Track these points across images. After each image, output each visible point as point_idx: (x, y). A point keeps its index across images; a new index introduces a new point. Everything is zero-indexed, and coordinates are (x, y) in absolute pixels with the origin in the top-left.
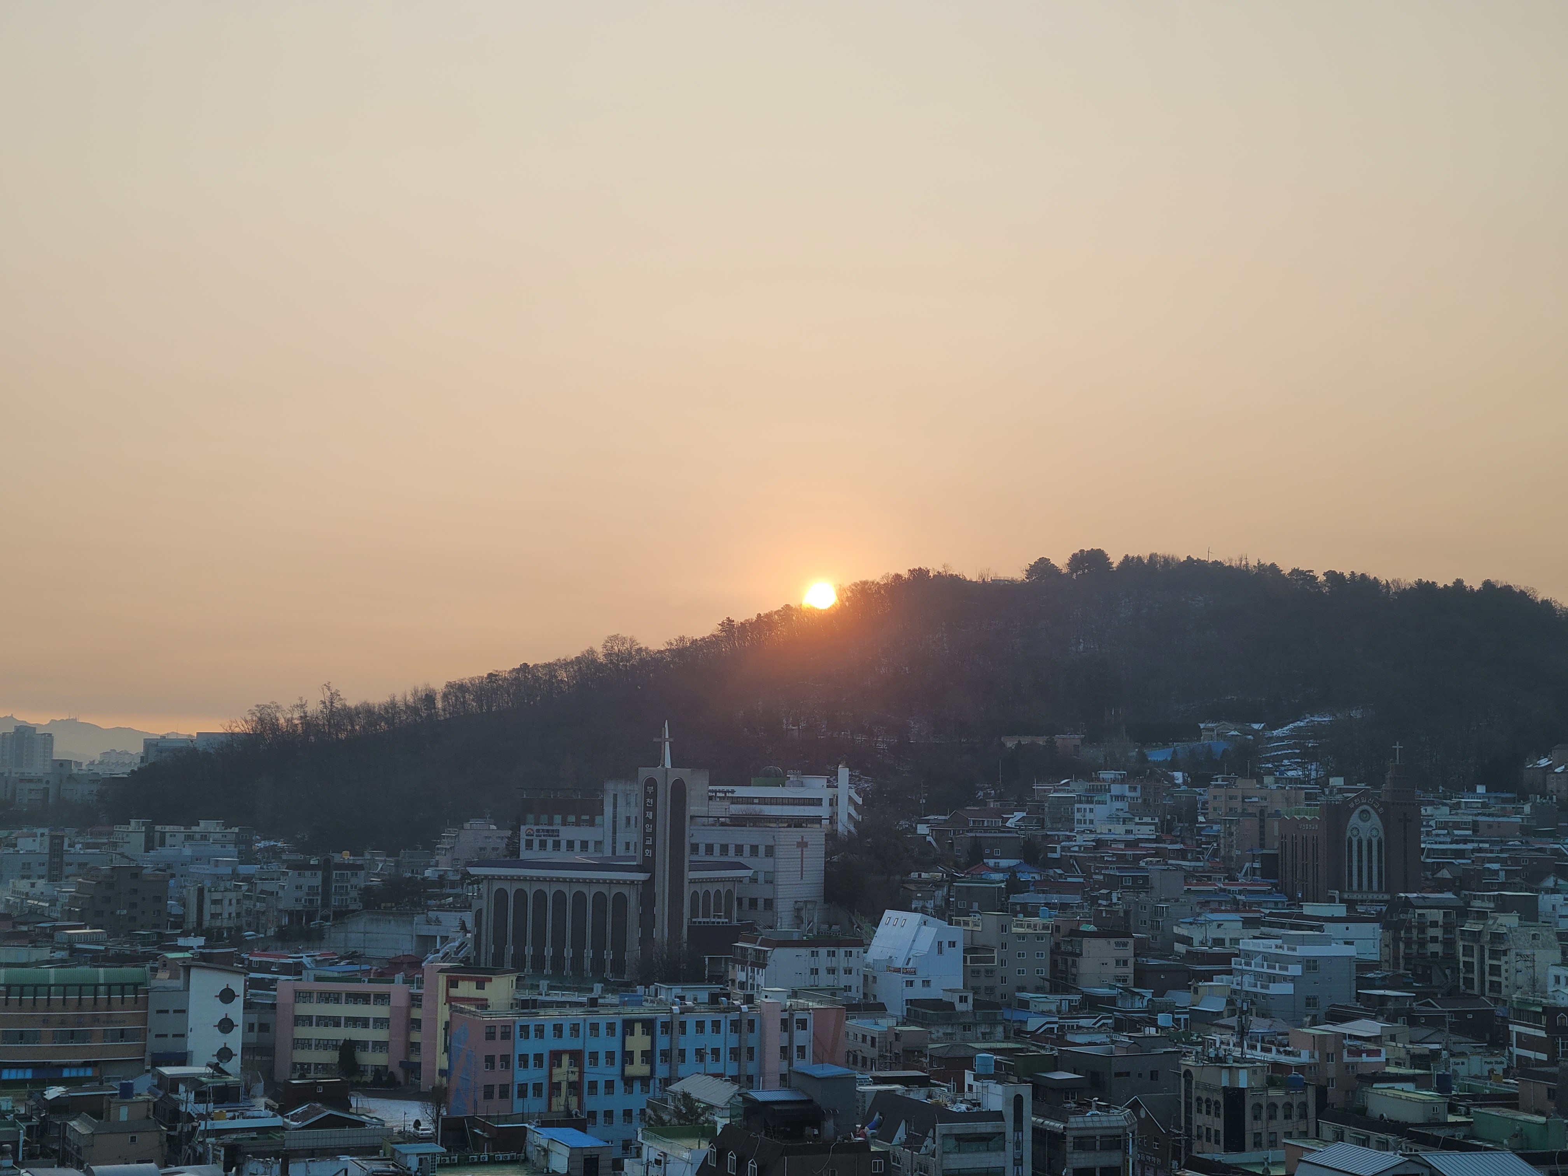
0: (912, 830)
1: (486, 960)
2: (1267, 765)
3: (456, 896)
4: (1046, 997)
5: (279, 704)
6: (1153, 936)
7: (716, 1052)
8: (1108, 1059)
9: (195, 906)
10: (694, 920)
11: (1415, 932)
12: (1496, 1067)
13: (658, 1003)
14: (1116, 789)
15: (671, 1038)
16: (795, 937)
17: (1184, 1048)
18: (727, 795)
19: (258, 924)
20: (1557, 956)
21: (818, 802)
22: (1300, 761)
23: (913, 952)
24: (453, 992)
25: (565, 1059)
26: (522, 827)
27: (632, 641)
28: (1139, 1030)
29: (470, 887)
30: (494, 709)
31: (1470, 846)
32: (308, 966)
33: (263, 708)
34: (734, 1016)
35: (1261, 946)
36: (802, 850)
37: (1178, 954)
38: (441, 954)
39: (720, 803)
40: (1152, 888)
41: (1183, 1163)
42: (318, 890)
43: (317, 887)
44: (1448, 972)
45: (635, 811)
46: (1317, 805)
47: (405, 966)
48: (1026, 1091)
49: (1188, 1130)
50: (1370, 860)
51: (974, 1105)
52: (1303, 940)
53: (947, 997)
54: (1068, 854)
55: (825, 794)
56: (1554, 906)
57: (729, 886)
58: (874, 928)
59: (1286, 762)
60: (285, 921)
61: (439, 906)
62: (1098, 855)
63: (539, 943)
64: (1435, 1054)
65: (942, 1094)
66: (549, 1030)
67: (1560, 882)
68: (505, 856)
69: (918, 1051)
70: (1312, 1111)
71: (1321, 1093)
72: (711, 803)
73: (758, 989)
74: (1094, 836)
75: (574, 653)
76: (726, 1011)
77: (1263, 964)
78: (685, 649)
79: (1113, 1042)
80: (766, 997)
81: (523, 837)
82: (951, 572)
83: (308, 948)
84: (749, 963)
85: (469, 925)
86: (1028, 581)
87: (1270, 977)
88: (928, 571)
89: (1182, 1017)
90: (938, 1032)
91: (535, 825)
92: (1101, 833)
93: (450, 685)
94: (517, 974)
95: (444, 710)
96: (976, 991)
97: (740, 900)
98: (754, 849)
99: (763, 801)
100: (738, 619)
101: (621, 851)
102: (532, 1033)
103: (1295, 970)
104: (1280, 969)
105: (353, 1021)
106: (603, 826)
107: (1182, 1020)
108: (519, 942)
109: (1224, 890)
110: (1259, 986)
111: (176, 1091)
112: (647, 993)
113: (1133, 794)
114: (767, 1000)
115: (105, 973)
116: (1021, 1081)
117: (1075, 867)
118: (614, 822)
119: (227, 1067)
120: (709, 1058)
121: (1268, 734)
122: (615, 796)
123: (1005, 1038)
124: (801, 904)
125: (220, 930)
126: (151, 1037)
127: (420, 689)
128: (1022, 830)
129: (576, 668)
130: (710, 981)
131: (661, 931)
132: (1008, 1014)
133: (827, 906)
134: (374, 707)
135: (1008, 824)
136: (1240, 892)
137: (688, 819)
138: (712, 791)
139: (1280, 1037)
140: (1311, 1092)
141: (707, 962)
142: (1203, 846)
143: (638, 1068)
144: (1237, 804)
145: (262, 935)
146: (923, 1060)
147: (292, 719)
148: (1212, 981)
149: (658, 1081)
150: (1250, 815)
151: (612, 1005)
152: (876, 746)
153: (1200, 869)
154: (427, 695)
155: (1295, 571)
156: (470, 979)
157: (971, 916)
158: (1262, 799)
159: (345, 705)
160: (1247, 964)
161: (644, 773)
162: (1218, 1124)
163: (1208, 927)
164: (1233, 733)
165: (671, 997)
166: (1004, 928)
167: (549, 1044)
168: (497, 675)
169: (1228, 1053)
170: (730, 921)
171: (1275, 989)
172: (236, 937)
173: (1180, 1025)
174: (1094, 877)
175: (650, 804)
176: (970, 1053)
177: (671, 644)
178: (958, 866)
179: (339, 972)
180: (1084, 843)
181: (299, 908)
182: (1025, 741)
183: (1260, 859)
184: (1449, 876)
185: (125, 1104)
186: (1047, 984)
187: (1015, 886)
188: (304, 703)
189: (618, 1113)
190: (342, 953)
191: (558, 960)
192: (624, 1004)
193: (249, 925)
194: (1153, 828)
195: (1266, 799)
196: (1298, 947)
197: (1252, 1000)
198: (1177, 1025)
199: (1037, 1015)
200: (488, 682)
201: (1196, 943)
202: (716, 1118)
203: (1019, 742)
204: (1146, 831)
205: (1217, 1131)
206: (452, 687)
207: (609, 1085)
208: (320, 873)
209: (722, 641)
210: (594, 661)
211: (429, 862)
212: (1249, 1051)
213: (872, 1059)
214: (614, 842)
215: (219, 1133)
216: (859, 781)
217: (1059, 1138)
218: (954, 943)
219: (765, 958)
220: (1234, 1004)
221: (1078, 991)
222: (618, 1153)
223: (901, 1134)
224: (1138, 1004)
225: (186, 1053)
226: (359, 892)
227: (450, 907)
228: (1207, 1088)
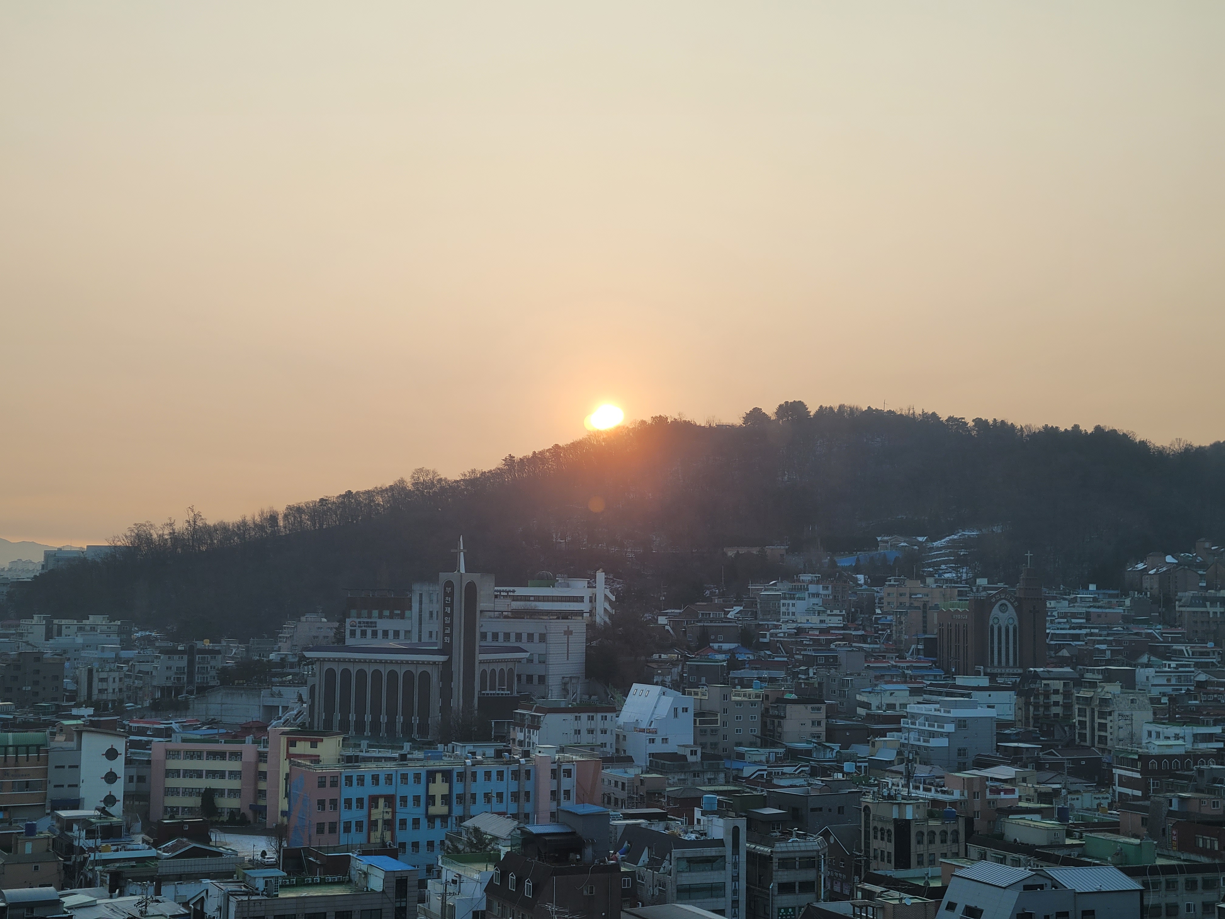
0: (655, 621)
1: (318, 724)
2: (929, 569)
3: (294, 675)
4: (757, 751)
5: (152, 523)
6: (840, 703)
7: (500, 795)
8: (805, 797)
9: (86, 684)
10: (483, 692)
11: (1041, 698)
12: (1103, 801)
13: (454, 758)
14: (812, 588)
15: (465, 785)
16: (563, 705)
17: (864, 789)
18: (509, 594)
19: (136, 697)
20: (1150, 716)
21: (580, 599)
22: (954, 565)
23: (655, 716)
24: (292, 750)
25: (381, 802)
26: (347, 620)
27: (434, 473)
28: (829, 776)
29: (306, 667)
30: (324, 526)
31: (1084, 631)
32: (176, 730)
33: (140, 526)
34: (514, 767)
35: (924, 709)
36: (568, 638)
37: (860, 716)
38: (282, 721)
39: (503, 601)
40: (840, 665)
41: (863, 878)
42: (184, 670)
43: (184, 667)
44: (1066, 728)
45: (436, 607)
46: (967, 600)
47: (254, 730)
48: (742, 823)
49: (867, 852)
50: (1007, 643)
51: (702, 835)
52: (956, 705)
53: (681, 752)
54: (776, 639)
55: (586, 593)
56: (1147, 677)
57: (511, 665)
58: (624, 698)
59: (943, 567)
60: (158, 695)
61: (280, 682)
62: (799, 640)
63: (361, 712)
64: (1057, 792)
65: (677, 826)
66: (368, 780)
67: (1153, 658)
68: (334, 643)
69: (658, 794)
70: (962, 837)
71: (969, 822)
72: (496, 600)
73: (533, 746)
74: (795, 625)
75: (388, 483)
76: (508, 763)
77: (925, 724)
78: (476, 479)
79: (809, 785)
80: (540, 752)
81: (348, 628)
82: (684, 419)
83: (176, 716)
84: (526, 726)
85: (305, 697)
86: (744, 426)
87: (930, 733)
88: (667, 418)
89: (863, 764)
90: (674, 778)
91: (358, 618)
92: (801, 623)
93: (289, 508)
94: (343, 736)
95: (285, 528)
96: (704, 746)
97: (519, 676)
98: (530, 637)
99: (538, 599)
100: (518, 455)
101: (425, 638)
102: (355, 782)
103: (950, 728)
104: (939, 727)
105: (212, 774)
106: (411, 618)
107: (863, 767)
108: (345, 711)
109: (896, 666)
110: (922, 740)
111: (71, 830)
112: (446, 750)
113: (825, 592)
114: (540, 755)
115: (14, 738)
116: (738, 816)
117: (780, 649)
118: (420, 616)
119: (111, 810)
120: (494, 800)
121: (930, 545)
122: (421, 595)
123: (726, 782)
124: (567, 679)
125: (106, 703)
126: (50, 787)
127: (265, 511)
128: (740, 620)
129: (389, 494)
130: (496, 739)
131: (457, 702)
132: (728, 764)
133: (587, 681)
134: (229, 525)
135: (728, 616)
136: (908, 668)
137: (478, 613)
138: (496, 591)
139: (938, 780)
140: (961, 822)
141: (493, 725)
142: (879, 632)
143: (439, 808)
144: (906, 600)
145: (140, 706)
146: (662, 800)
147: (163, 534)
148: (886, 737)
149: (454, 819)
150: (916, 608)
151: (418, 760)
152: (626, 555)
153: (877, 650)
154: (271, 516)
155: (950, 419)
156: (305, 740)
157: (699, 688)
158: (925, 596)
159: (206, 524)
160: (913, 723)
161: (444, 576)
162: (890, 847)
163: (883, 695)
164: (902, 544)
165: (465, 753)
166: (725, 697)
167: (369, 790)
168: (327, 500)
169: (898, 792)
170: (512, 693)
171: (934, 743)
172: (118, 708)
173: (861, 771)
174: (796, 656)
175: (448, 601)
176: (698, 794)
177: (465, 475)
178: (690, 649)
179: (201, 735)
180: (788, 630)
181: (169, 684)
182: (743, 551)
183: (923, 642)
184: (1067, 655)
185: (30, 840)
186: (759, 740)
187: (734, 664)
188: (173, 521)
189: (423, 844)
190: (204, 720)
191: (375, 725)
192: (427, 758)
193: (129, 698)
194: (841, 618)
195: (927, 596)
196: (952, 710)
197: (916, 751)
198: (858, 771)
199: (751, 765)
200: (321, 505)
201: (873, 707)
202: (500, 847)
203: (738, 552)
204: (835, 621)
205: (889, 853)
206: (291, 509)
207: (416, 822)
208: (186, 657)
209: (505, 473)
210: (404, 489)
211: (273, 648)
212: (914, 791)
213: (622, 800)
214: (420, 631)
215: (105, 862)
216: (612, 582)
217: (766, 860)
218: (687, 709)
219: (539, 722)
220: (902, 755)
221: (783, 746)
222: (423, 875)
223: (645, 857)
224: (829, 755)
225: (79, 800)
226: (217, 672)
227: (290, 683)
228: (881, 819)
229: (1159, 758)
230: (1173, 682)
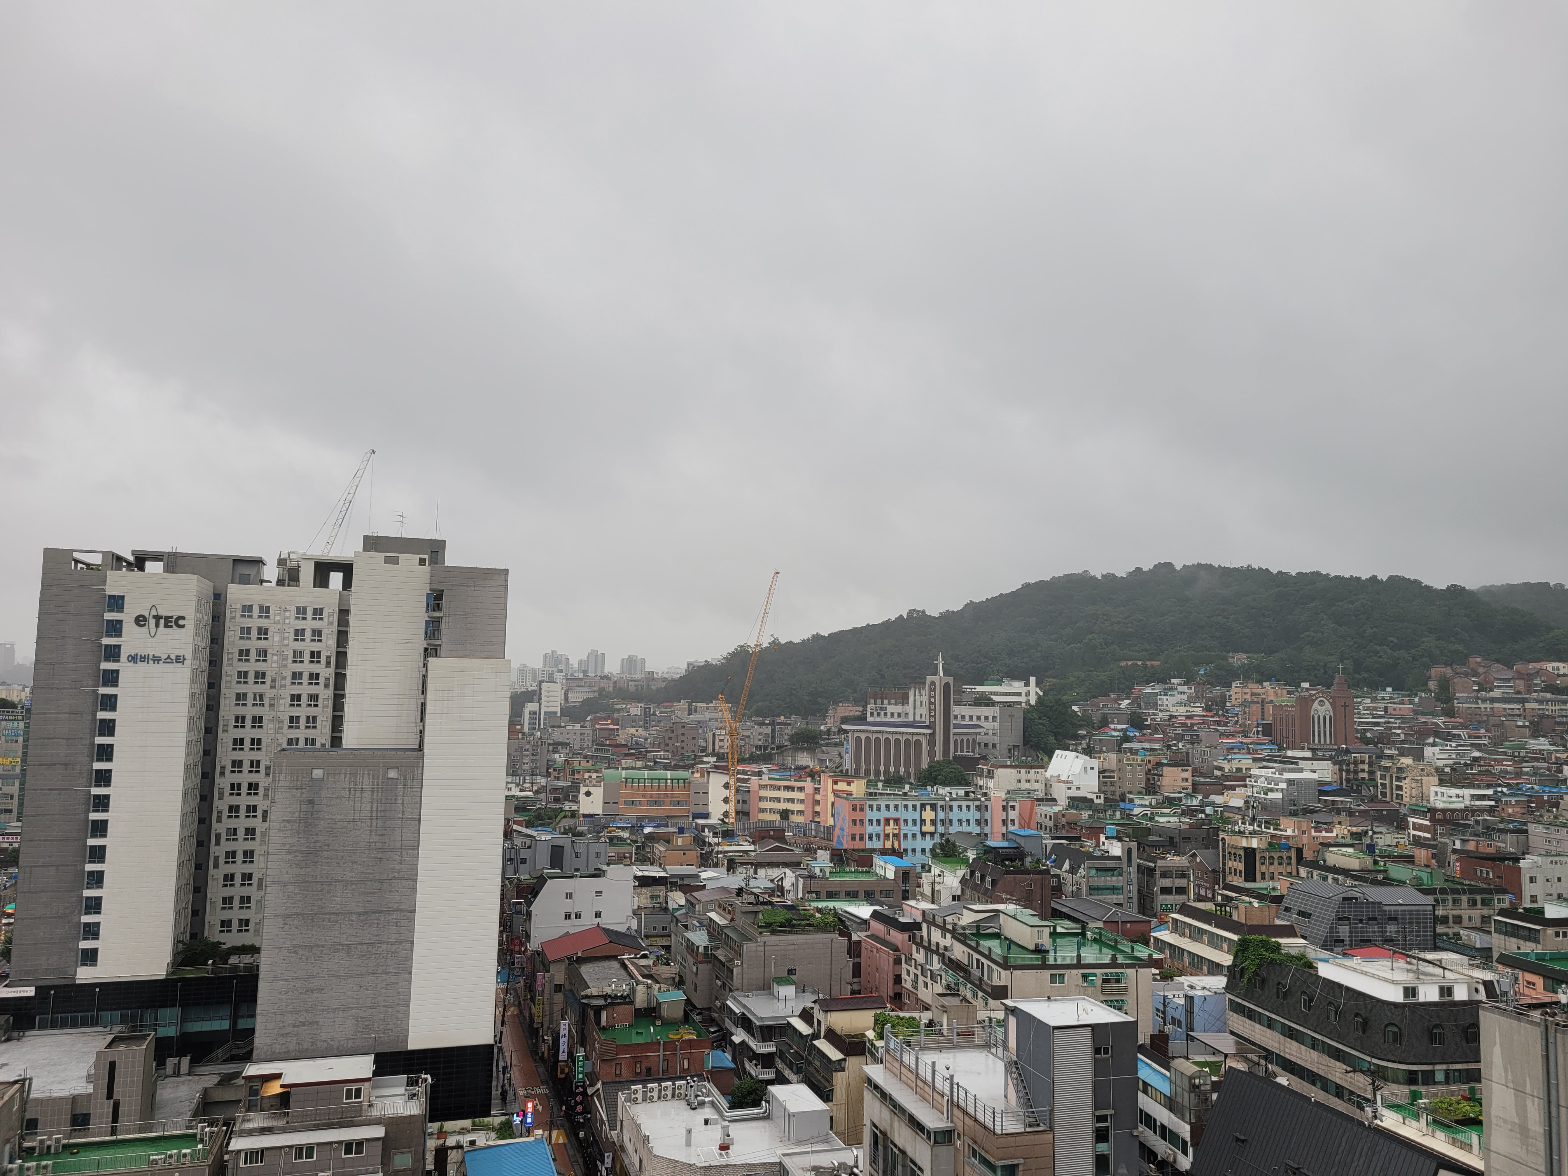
1: (851, 771)
3: (836, 739)
4: (1143, 797)
6: (1202, 766)
7: (968, 821)
8: (1178, 830)
9: (711, 743)
10: (956, 753)
11: (1352, 767)
12: (1401, 840)
13: (938, 795)
14: (1180, 689)
15: (945, 813)
16: (1009, 763)
18: (972, 690)
19: (741, 751)
20: (1436, 781)
21: (1019, 694)
23: (1071, 772)
24: (835, 787)
25: (892, 822)
26: (868, 705)
27: (922, 610)
28: (1195, 816)
29: (843, 735)
31: (1383, 720)
32: (765, 772)
34: (978, 803)
36: (1012, 719)
37: (1216, 776)
39: (969, 694)
40: (1201, 741)
41: (1221, 886)
43: (769, 734)
44: (1371, 788)
45: (925, 699)
46: (1294, 697)
48: (1133, 846)
49: (1224, 869)
50: (1325, 727)
51: (1105, 852)
52: (1287, 770)
53: (1089, 796)
54: (1155, 722)
55: (1024, 690)
56: (1433, 753)
57: (974, 737)
58: (1050, 759)
60: (754, 750)
61: (827, 744)
62: (1171, 723)
63: (877, 763)
64: (1365, 832)
65: (1088, 846)
66: (883, 808)
67: (1437, 740)
68: (860, 720)
69: (1075, 823)
70: (1294, 861)
71: (1299, 851)
72: (964, 694)
73: (989, 789)
74: (1168, 713)
75: (892, 617)
76: (973, 800)
77: (1264, 782)
78: (948, 615)
79: (1180, 822)
80: (994, 793)
81: (869, 709)
83: (765, 764)
84: (985, 776)
86: (1130, 578)
87: (1269, 789)
88: (1076, 574)
89: (1219, 809)
90: (1085, 813)
91: (875, 704)
92: (1172, 712)
94: (867, 779)
96: (1104, 793)
97: (979, 744)
98: (986, 718)
99: (991, 693)
100: (976, 600)
101: (918, 718)
102: (875, 809)
103: (1283, 786)
104: (1274, 785)
105: (788, 800)
106: (909, 705)
107: (1219, 811)
108: (868, 763)
109: (1242, 742)
110: (1262, 793)
111: (704, 832)
112: (933, 790)
113: (1190, 691)
114: (994, 795)
115: (670, 773)
116: (1131, 841)
117: (1158, 729)
118: (915, 704)
119: (728, 820)
120: (965, 824)
122: (915, 691)
123: (1121, 818)
124: (1011, 747)
125: (723, 753)
126: (692, 805)
128: (1129, 709)
130: (965, 785)
132: (1122, 805)
133: (1024, 748)
135: (1121, 706)
136: (1251, 744)
138: (964, 688)
139: (1274, 821)
140: (1293, 851)
142: (1229, 719)
143: (929, 828)
144: (1248, 697)
145: (743, 757)
146: (1078, 828)
148: (1236, 790)
149: (938, 835)
150: (1256, 702)
151: (915, 796)
153: (1228, 731)
154: (819, 637)
155: (1280, 572)
156: (843, 781)
157: (1102, 754)
159: (781, 642)
160: (1255, 782)
161: (929, 679)
162: (1241, 866)
163: (1233, 762)
165: (945, 793)
166: (1119, 761)
167: (884, 814)
168: (854, 629)
169: (1245, 829)
170: (975, 755)
171: (1271, 795)
172: (730, 758)
173: (1218, 813)
174: (1169, 734)
175: (932, 695)
176: (1102, 825)
177: (943, 613)
178: (1095, 728)
179: (780, 776)
180: (1163, 717)
181: (760, 743)
183: (1262, 726)
184: (1371, 736)
185: (680, 837)
186: (1144, 790)
187: (1125, 739)
188: (761, 641)
189: (919, 850)
190: (782, 766)
192: (921, 795)
194: (1201, 709)
195: (1265, 694)
196: (1284, 773)
197: (1258, 801)
198: (1216, 813)
199: (1139, 806)
201: (1226, 770)
202: (969, 855)
203: (1128, 663)
204: (1197, 711)
205: (1240, 871)
206: (832, 633)
207: (914, 836)
208: (770, 727)
209: (967, 611)
211: (822, 722)
212: (1257, 828)
213: (1050, 827)
214: (915, 713)
215: (724, 853)
216: (1041, 684)
217: (1151, 872)
218: (1093, 768)
219: (993, 774)
220: (1248, 803)
221: (1161, 795)
223: (1066, 866)
224: (1195, 802)
225: (708, 814)
226: (789, 737)
227: (833, 745)
228: (1234, 847)
229: (1444, 811)
230: (1454, 756)
